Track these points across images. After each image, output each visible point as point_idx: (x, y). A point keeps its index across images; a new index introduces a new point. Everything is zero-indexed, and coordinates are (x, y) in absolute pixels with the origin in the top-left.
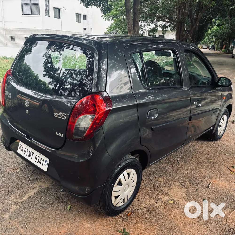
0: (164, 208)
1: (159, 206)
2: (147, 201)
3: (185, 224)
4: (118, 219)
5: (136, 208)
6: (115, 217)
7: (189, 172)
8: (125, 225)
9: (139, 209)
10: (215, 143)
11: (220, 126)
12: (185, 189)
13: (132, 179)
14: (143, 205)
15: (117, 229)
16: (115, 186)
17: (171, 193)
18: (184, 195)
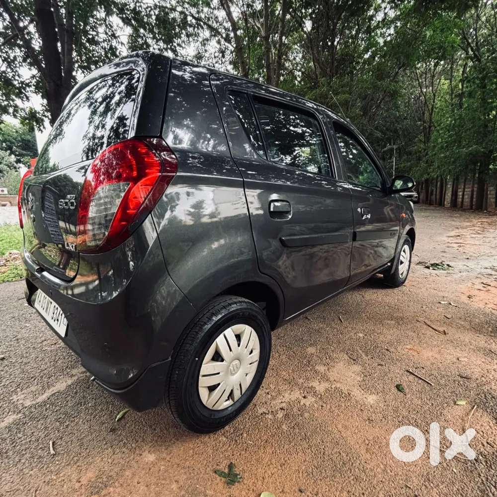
0: (321, 407)
1: (309, 405)
2: (287, 395)
3: (370, 445)
4: (220, 438)
5: (263, 410)
6: (215, 434)
7: (361, 335)
8: (235, 453)
9: (267, 412)
10: (396, 290)
11: (402, 263)
12: (360, 366)
13: (246, 348)
14: (277, 403)
15: (215, 466)
16: (206, 364)
17: (333, 375)
18: (359, 379)
